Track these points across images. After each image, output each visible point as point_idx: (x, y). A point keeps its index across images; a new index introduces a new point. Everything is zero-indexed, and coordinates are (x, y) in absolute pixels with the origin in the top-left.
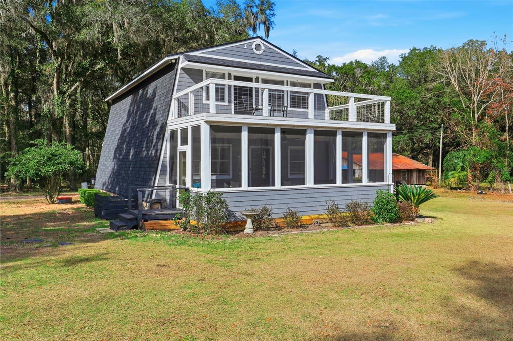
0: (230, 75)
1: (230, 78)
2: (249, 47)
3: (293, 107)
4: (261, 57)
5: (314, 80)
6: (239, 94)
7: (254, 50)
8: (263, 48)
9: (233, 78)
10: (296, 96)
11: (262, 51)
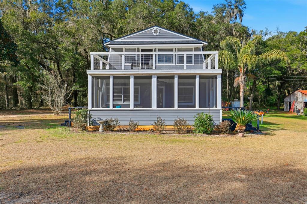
0: (138, 49)
1: (138, 51)
2: (150, 32)
3: (179, 63)
4: (158, 36)
5: (195, 46)
6: (144, 59)
7: (153, 33)
8: (159, 31)
9: (140, 50)
10: (181, 57)
11: (158, 33)
